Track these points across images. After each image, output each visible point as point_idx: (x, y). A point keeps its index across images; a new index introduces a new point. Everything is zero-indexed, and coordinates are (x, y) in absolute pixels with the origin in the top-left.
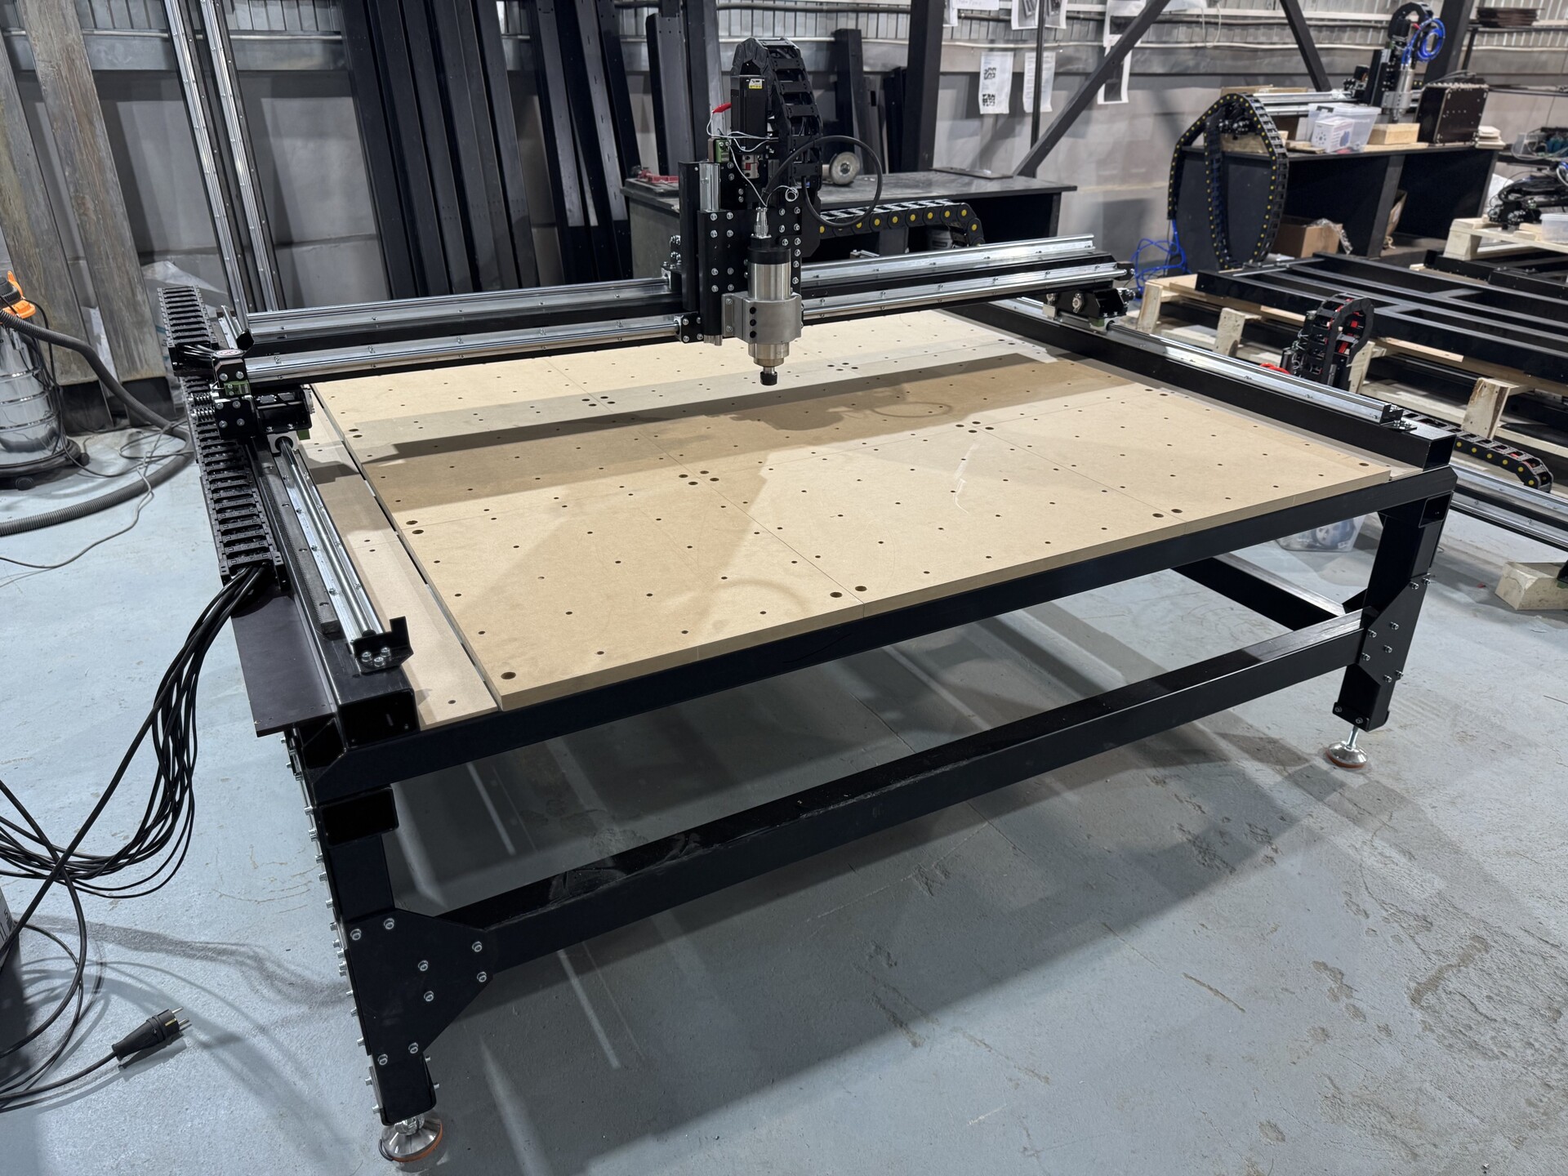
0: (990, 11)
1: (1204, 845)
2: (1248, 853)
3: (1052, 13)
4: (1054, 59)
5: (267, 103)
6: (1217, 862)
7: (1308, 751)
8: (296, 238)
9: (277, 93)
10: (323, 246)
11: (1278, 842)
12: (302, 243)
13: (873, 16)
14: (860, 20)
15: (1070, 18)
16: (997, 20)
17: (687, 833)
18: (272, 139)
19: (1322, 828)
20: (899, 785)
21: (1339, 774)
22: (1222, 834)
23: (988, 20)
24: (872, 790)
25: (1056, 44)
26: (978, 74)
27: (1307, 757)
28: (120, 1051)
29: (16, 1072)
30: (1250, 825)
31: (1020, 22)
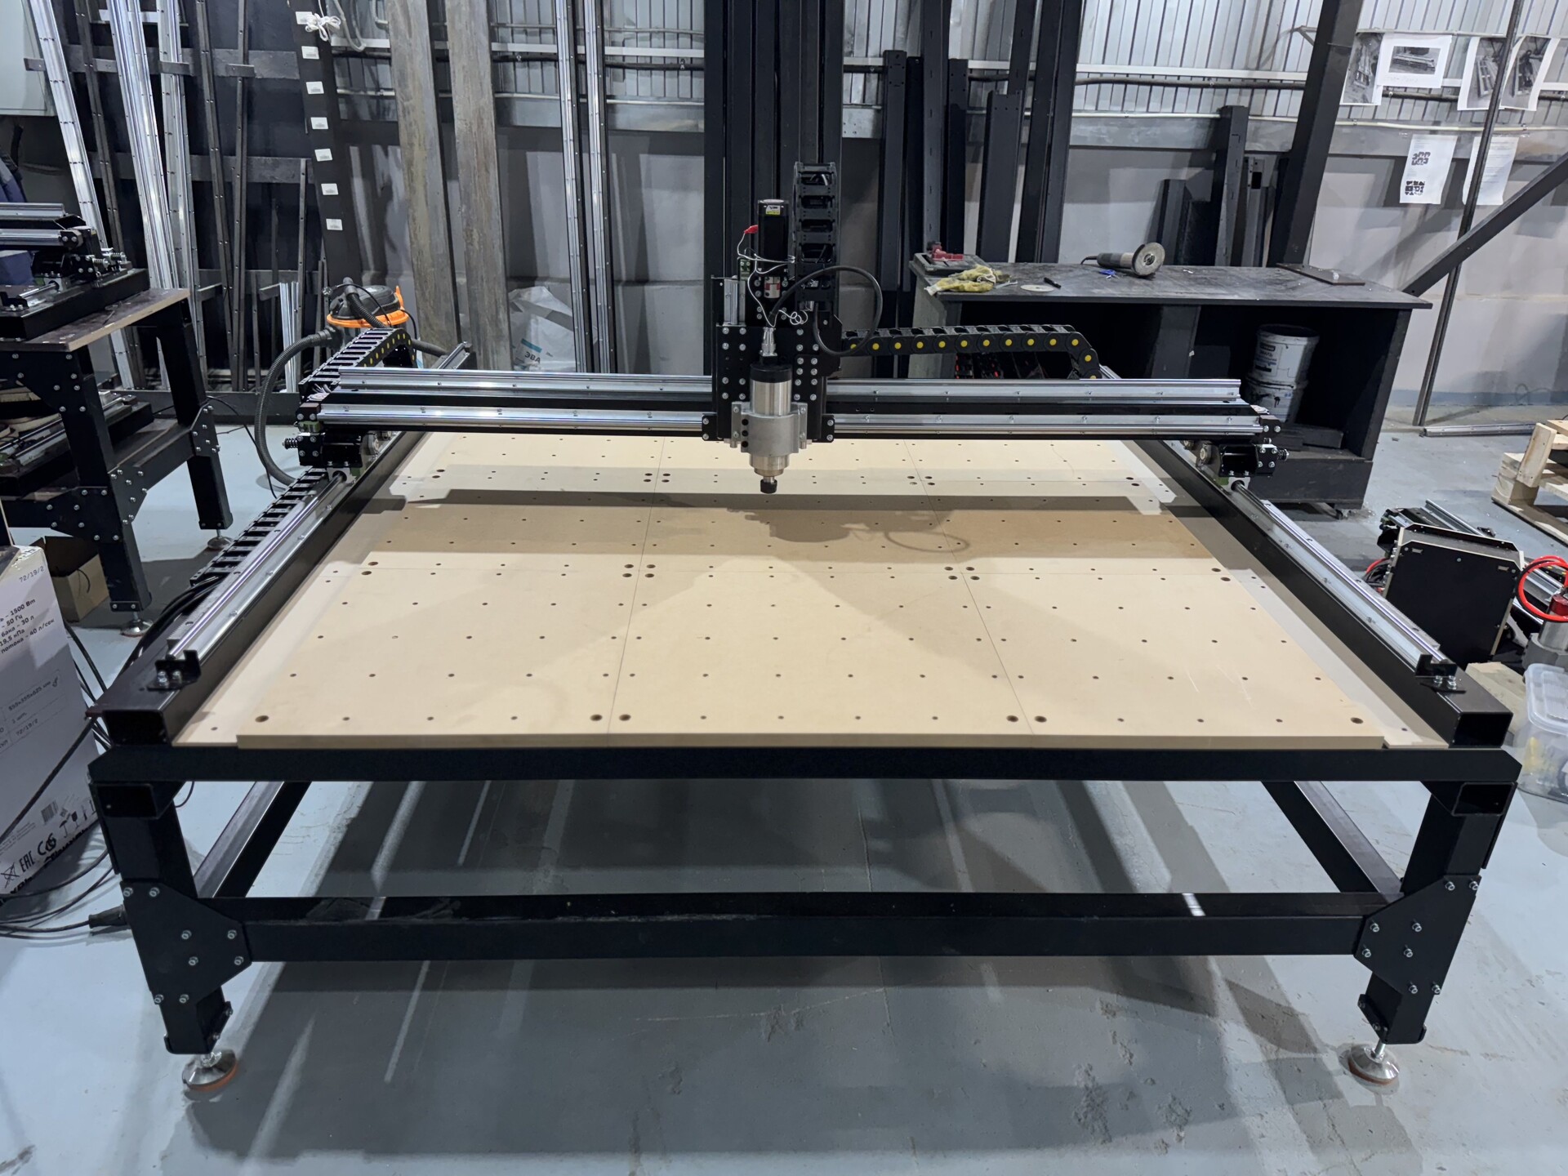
0: (1431, 89)
1: (1098, 1101)
2: (1143, 1127)
3: (1518, 93)
4: (1516, 145)
5: (643, 158)
6: (1098, 1125)
7: (1326, 1041)
8: (652, 277)
9: (653, 151)
10: (671, 286)
11: (1190, 1129)
12: (655, 282)
13: (1273, 93)
14: (1255, 96)
15: (1545, 98)
16: (1440, 99)
17: (453, 899)
18: (644, 191)
19: (1263, 1136)
20: (669, 918)
21: (1346, 1082)
22: (1132, 1095)
23: (1427, 99)
24: (640, 914)
25: (1521, 129)
26: (1405, 158)
27: (1318, 1046)
28: (94, 921)
29: (36, 910)
30: (1174, 1099)
31: (1470, 102)
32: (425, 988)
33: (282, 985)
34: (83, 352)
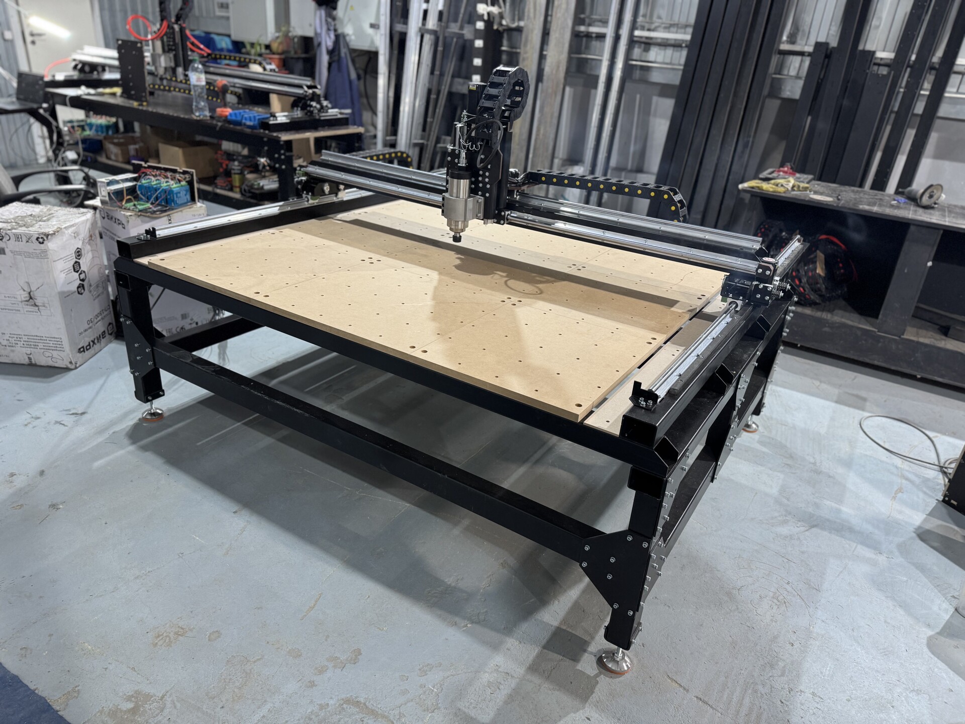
9: (661, 95)
32: (244, 424)
33: (204, 402)
34: (289, 143)
